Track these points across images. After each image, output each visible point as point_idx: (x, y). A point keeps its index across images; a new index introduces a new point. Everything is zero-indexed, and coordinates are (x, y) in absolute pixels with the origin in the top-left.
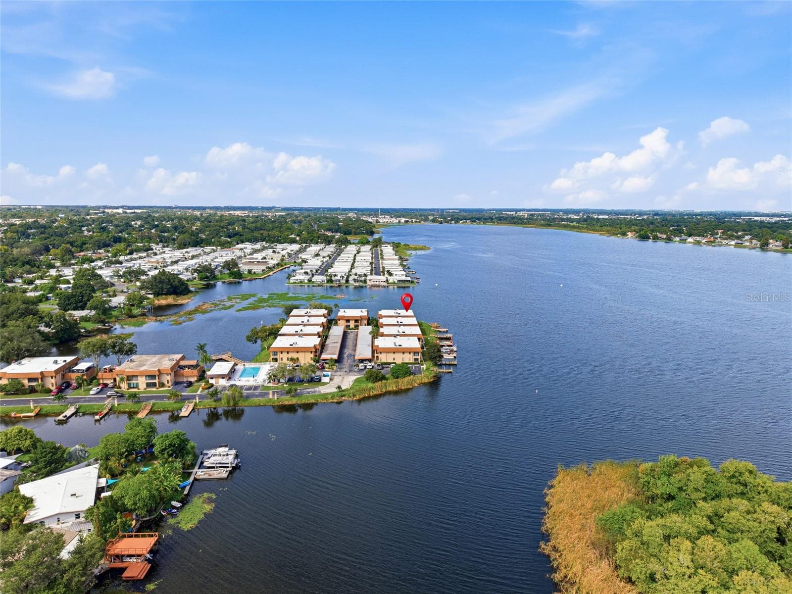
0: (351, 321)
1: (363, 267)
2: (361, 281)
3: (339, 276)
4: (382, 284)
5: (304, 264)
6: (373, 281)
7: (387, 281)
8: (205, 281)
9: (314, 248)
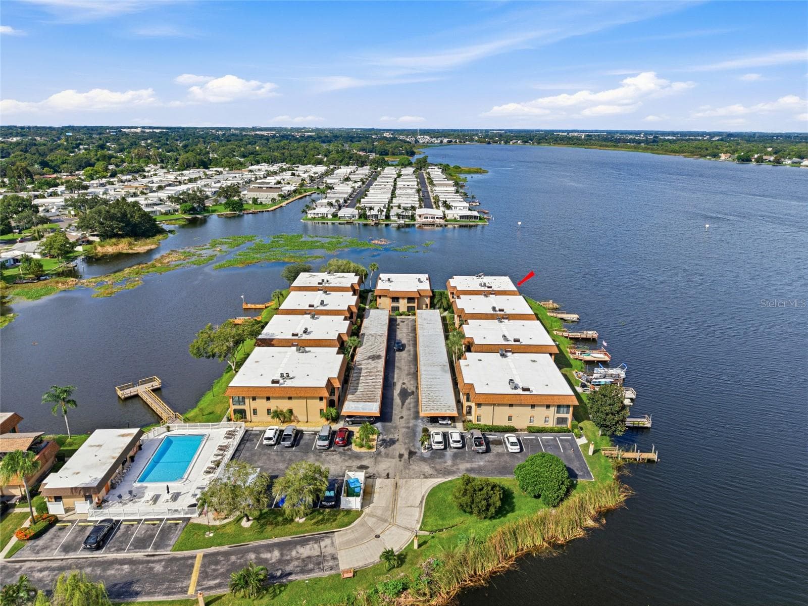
0: (401, 300)
1: (409, 195)
2: (407, 217)
3: (376, 209)
4: (438, 221)
5: (329, 191)
6: (425, 218)
7: (444, 217)
8: (192, 214)
9: (344, 171)
